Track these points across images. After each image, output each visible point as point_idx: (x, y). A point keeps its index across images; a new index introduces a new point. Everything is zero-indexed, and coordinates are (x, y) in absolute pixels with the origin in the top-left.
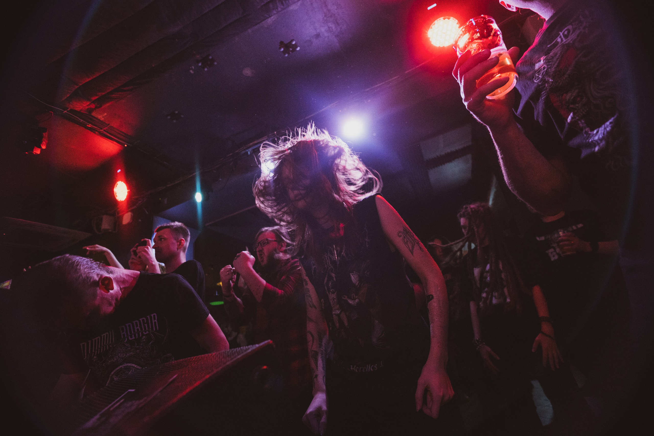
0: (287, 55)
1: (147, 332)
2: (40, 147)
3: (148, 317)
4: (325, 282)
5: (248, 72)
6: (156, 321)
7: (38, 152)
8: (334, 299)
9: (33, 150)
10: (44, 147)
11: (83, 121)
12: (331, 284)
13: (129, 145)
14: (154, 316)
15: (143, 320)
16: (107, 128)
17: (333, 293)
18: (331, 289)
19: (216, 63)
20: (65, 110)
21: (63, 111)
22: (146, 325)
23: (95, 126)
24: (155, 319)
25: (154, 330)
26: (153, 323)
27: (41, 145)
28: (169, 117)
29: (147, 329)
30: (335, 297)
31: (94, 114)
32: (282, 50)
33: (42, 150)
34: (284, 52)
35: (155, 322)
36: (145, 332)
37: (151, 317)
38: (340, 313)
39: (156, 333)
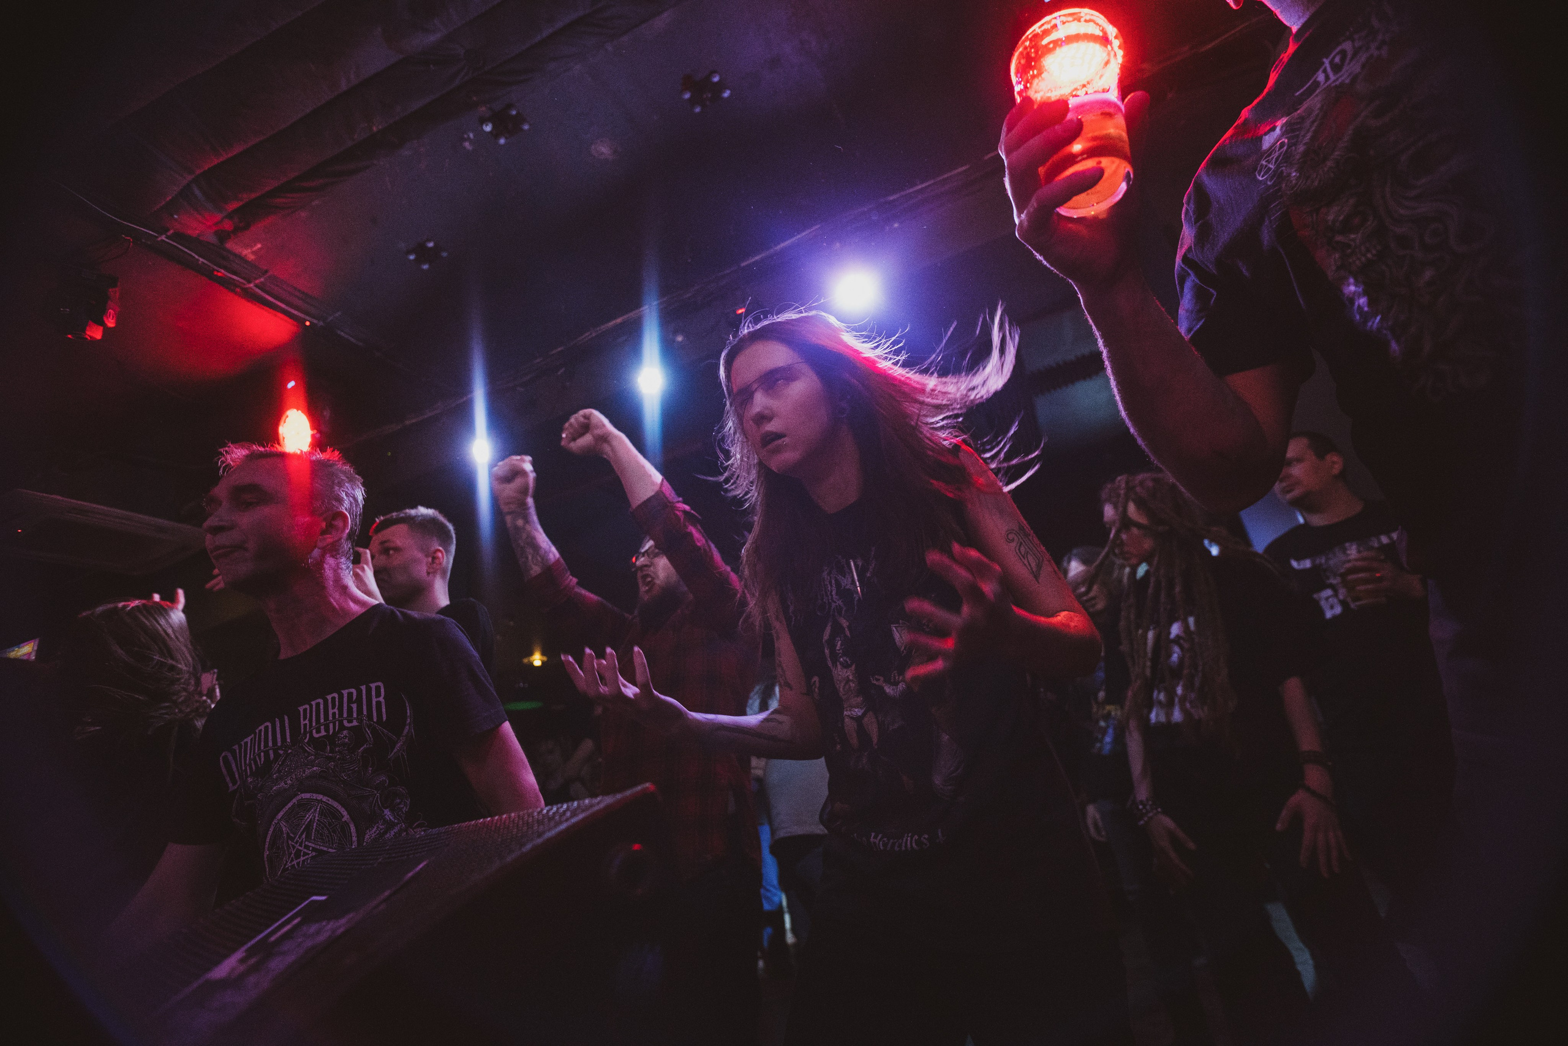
0: (698, 110)
1: (355, 723)
2: (102, 323)
3: (363, 688)
4: (826, 637)
5: (603, 150)
6: (381, 699)
7: (98, 336)
8: (848, 681)
9: (84, 330)
10: (111, 323)
11: (205, 262)
12: (841, 645)
13: (315, 321)
14: (378, 688)
15: (350, 695)
16: (262, 279)
17: (846, 666)
18: (841, 657)
19: (526, 127)
20: (161, 234)
21: (157, 237)
22: (354, 706)
23: (235, 273)
24: (378, 695)
25: (375, 720)
26: (374, 703)
27: (105, 319)
28: (412, 257)
29: (355, 715)
30: (851, 678)
31: (229, 245)
32: (687, 96)
33: (106, 330)
34: (692, 102)
35: (379, 704)
36: (350, 721)
37: (369, 690)
38: (864, 714)
39: (378, 727)
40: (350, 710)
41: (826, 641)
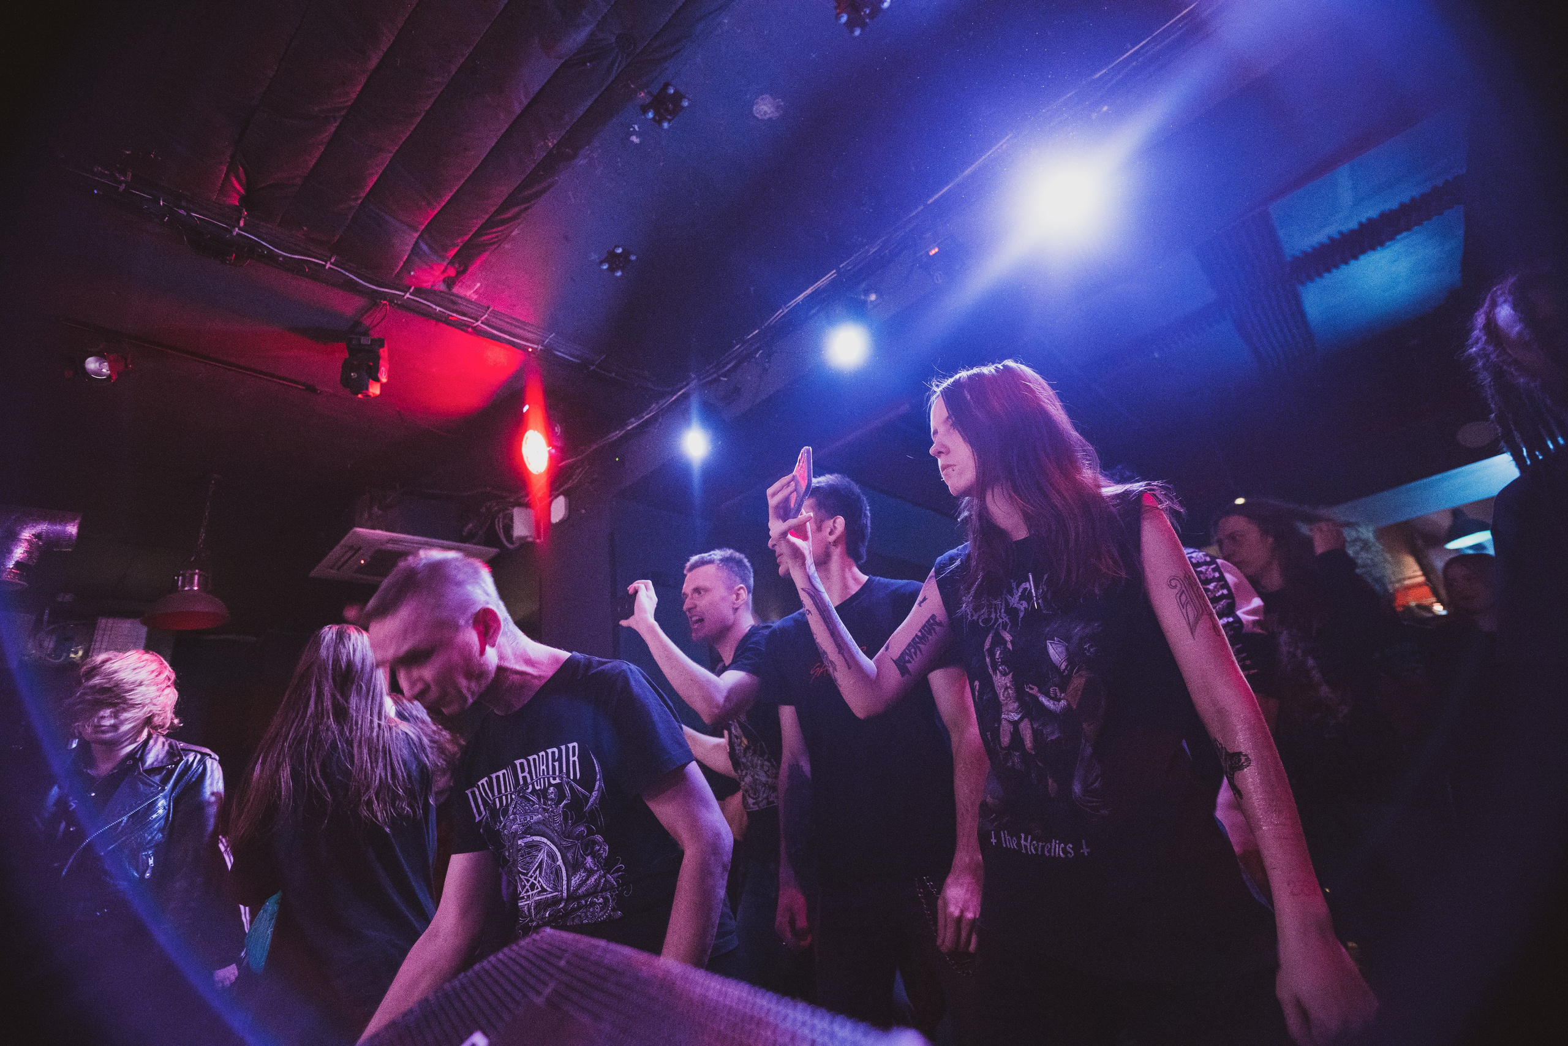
0: (858, 32)
1: (558, 781)
2: (378, 380)
3: (563, 747)
4: (986, 648)
5: (765, 108)
6: (576, 758)
7: (378, 392)
8: (1006, 688)
9: (367, 389)
10: (384, 380)
11: (441, 309)
12: (1000, 654)
13: (536, 346)
14: (574, 747)
15: (553, 753)
16: (486, 316)
17: (1004, 674)
18: (1000, 665)
19: (685, 103)
20: (406, 292)
21: (404, 296)
22: (556, 764)
23: (464, 315)
24: (574, 754)
25: (572, 778)
26: (571, 762)
27: (380, 376)
28: (605, 267)
29: (557, 773)
30: (1008, 685)
32: (844, 19)
33: (383, 385)
34: (850, 25)
35: (574, 762)
36: (554, 779)
37: (567, 749)
38: (1021, 719)
39: (574, 784)
40: (554, 766)
41: (987, 650)
